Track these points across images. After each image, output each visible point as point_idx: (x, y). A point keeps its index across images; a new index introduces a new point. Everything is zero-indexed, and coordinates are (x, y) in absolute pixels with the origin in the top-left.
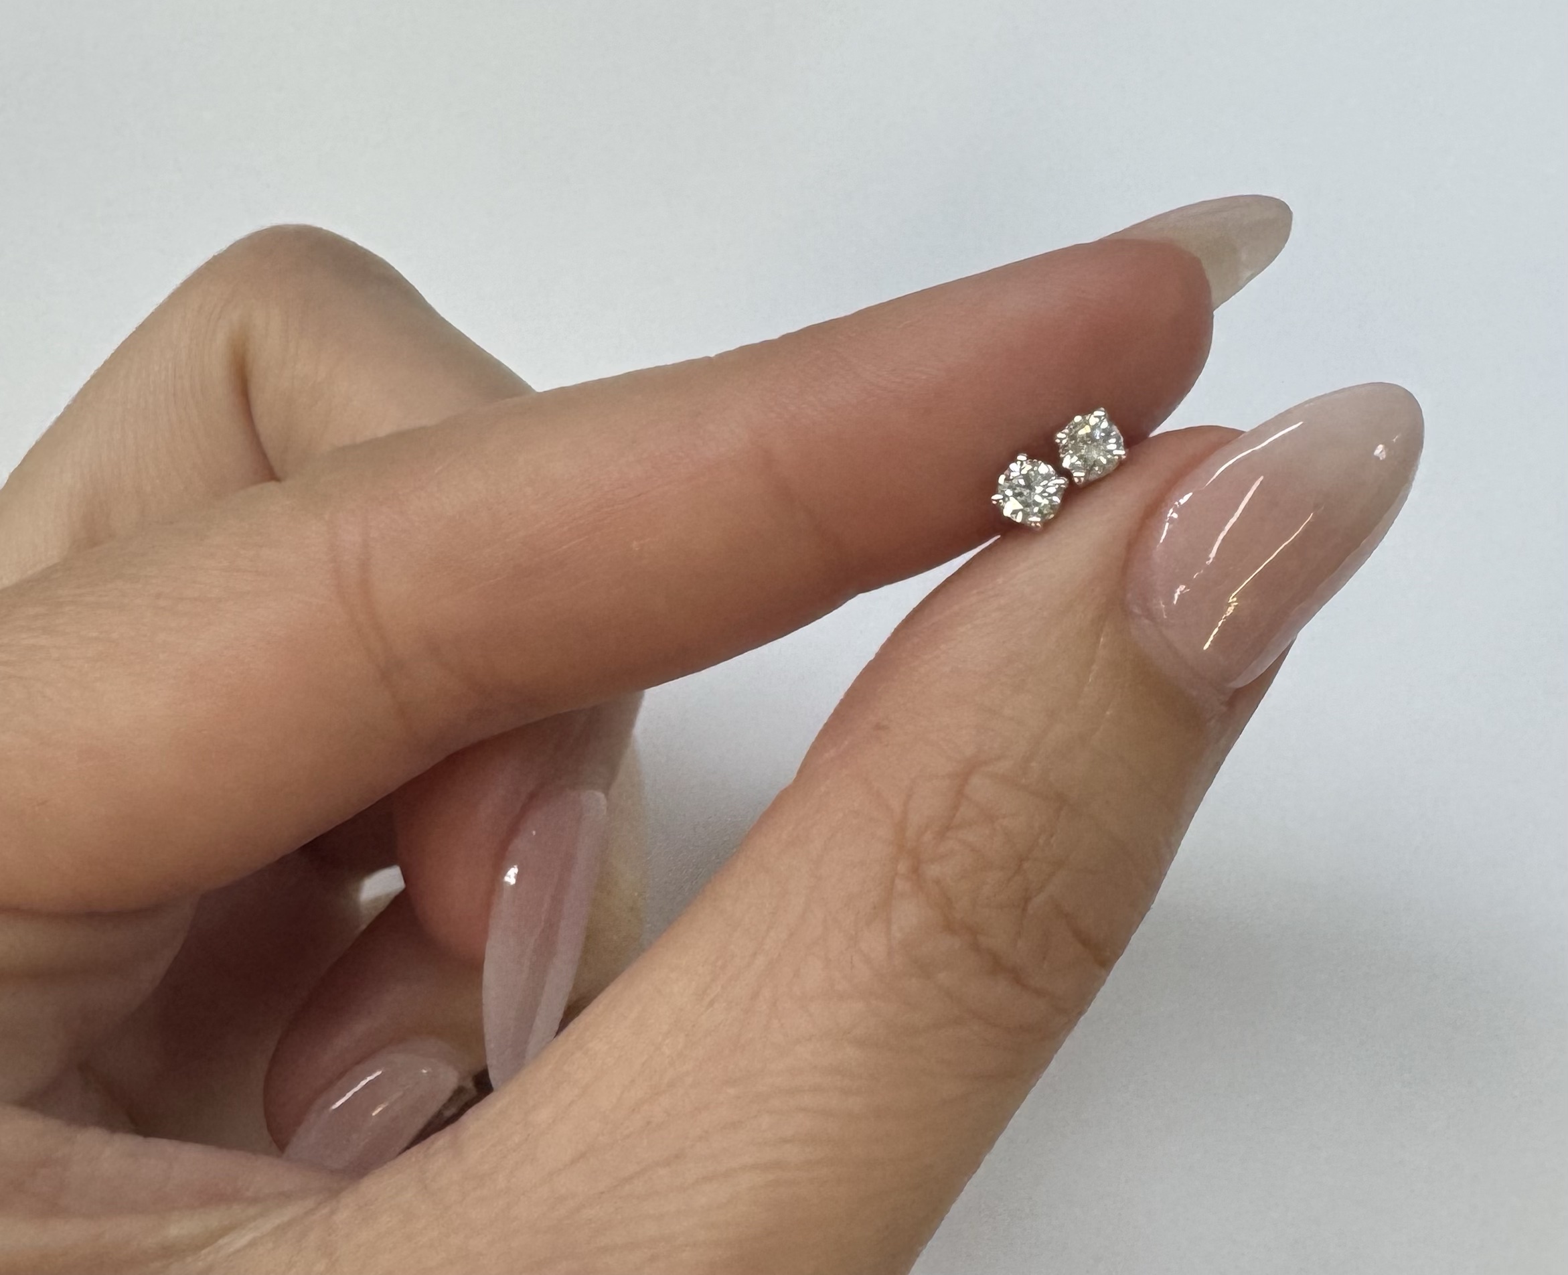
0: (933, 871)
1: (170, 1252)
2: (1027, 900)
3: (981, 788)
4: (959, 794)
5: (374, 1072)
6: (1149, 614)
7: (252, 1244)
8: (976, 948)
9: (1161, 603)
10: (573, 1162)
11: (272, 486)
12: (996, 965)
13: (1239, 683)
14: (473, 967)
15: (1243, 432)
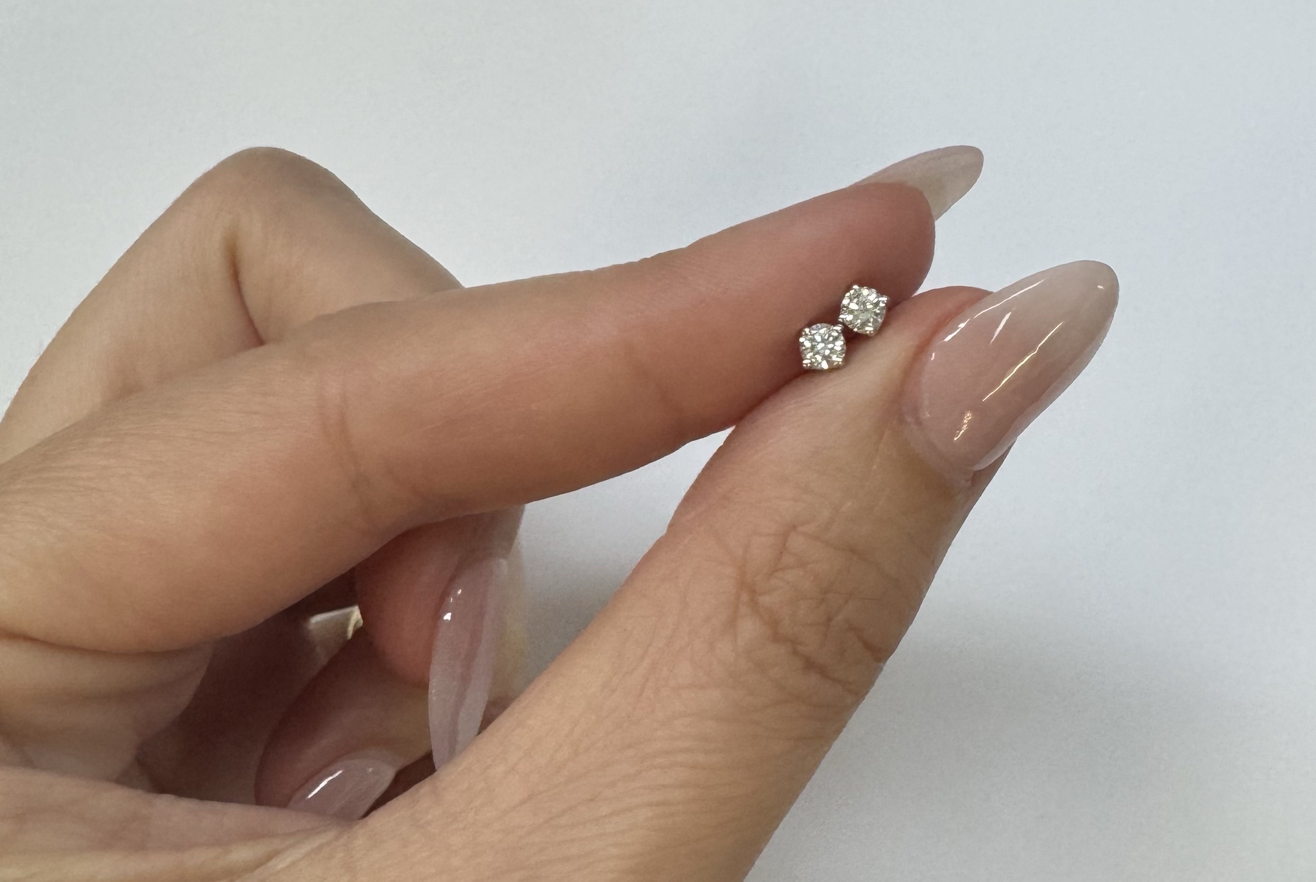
0: (765, 600)
1: (231, 873)
2: (829, 619)
3: (797, 543)
4: (782, 549)
5: (335, 772)
6: (919, 422)
7: (293, 864)
8: (795, 653)
9: (927, 413)
10: (523, 802)
11: (261, 350)
12: (810, 665)
13: (978, 467)
14: (422, 686)
15: (990, 293)
